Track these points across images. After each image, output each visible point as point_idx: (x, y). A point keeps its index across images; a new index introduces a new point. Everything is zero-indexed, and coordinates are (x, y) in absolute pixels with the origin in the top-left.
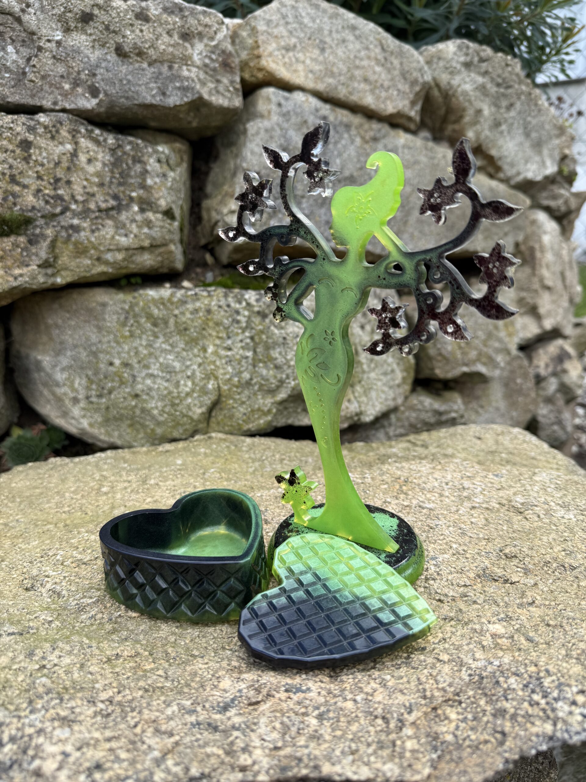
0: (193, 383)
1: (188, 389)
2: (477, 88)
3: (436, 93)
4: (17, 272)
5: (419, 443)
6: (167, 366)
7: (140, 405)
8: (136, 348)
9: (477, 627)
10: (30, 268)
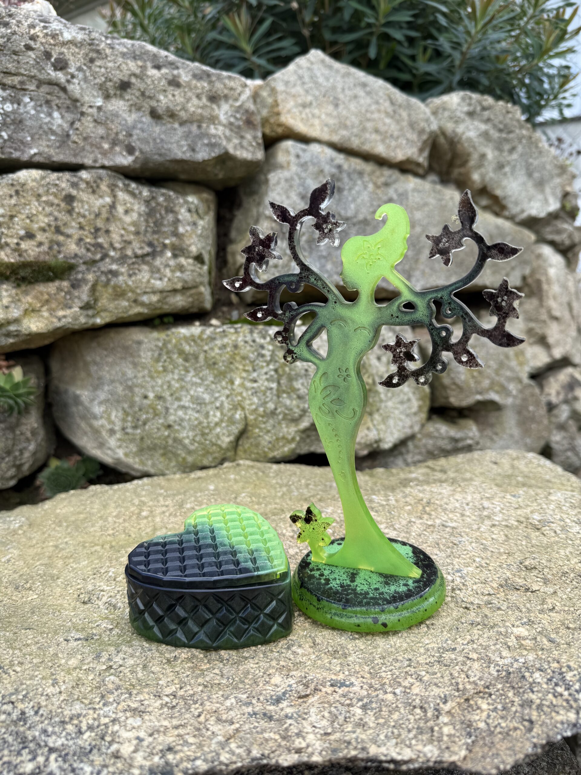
0: (222, 414)
1: (217, 420)
2: (480, 135)
3: (442, 140)
4: (61, 313)
5: (438, 468)
6: (198, 398)
7: (172, 435)
8: (169, 382)
9: (503, 630)
10: (73, 310)
